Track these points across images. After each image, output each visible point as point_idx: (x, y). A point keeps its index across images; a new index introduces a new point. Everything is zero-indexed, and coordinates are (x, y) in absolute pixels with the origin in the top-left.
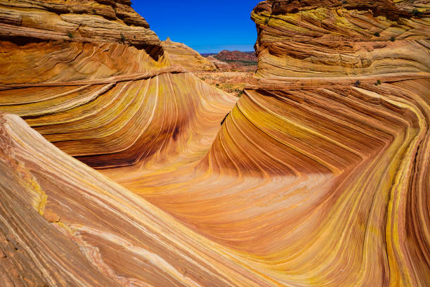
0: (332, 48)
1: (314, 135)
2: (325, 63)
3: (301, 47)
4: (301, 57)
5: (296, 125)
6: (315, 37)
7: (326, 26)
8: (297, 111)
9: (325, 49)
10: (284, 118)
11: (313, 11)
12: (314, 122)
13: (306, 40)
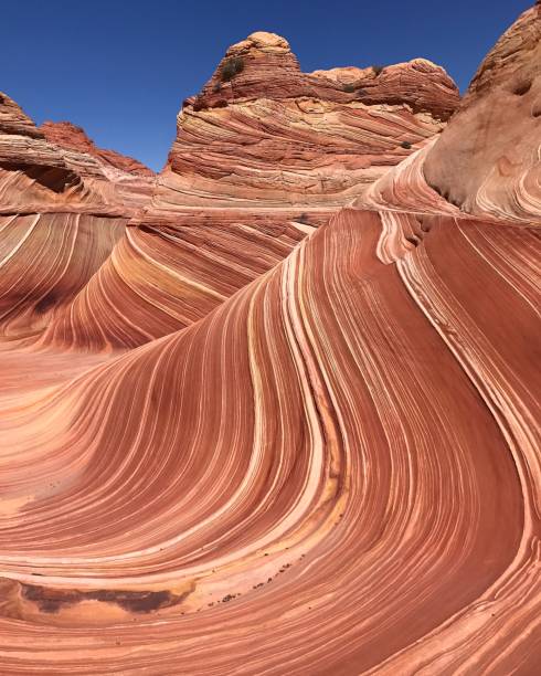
0: (268, 160)
1: (206, 294)
2: (252, 185)
3: (217, 159)
4: (216, 175)
5: (182, 278)
6: (244, 144)
7: (265, 127)
8: (190, 258)
9: (256, 162)
10: (165, 268)
11: (248, 104)
12: (211, 274)
13: (227, 149)
